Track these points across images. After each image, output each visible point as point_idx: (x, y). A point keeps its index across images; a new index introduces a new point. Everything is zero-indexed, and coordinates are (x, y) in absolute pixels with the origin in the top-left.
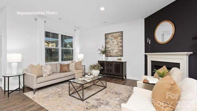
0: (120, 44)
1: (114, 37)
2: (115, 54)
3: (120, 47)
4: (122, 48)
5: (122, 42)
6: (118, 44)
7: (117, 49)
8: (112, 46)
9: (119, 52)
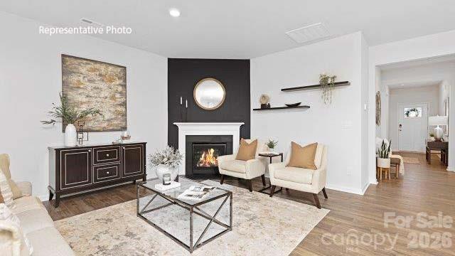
0: (120, 100)
1: (100, 75)
2: (105, 125)
3: (120, 105)
4: (124, 110)
5: (124, 94)
6: (113, 98)
7: (112, 109)
8: (94, 100)
9: (115, 119)
